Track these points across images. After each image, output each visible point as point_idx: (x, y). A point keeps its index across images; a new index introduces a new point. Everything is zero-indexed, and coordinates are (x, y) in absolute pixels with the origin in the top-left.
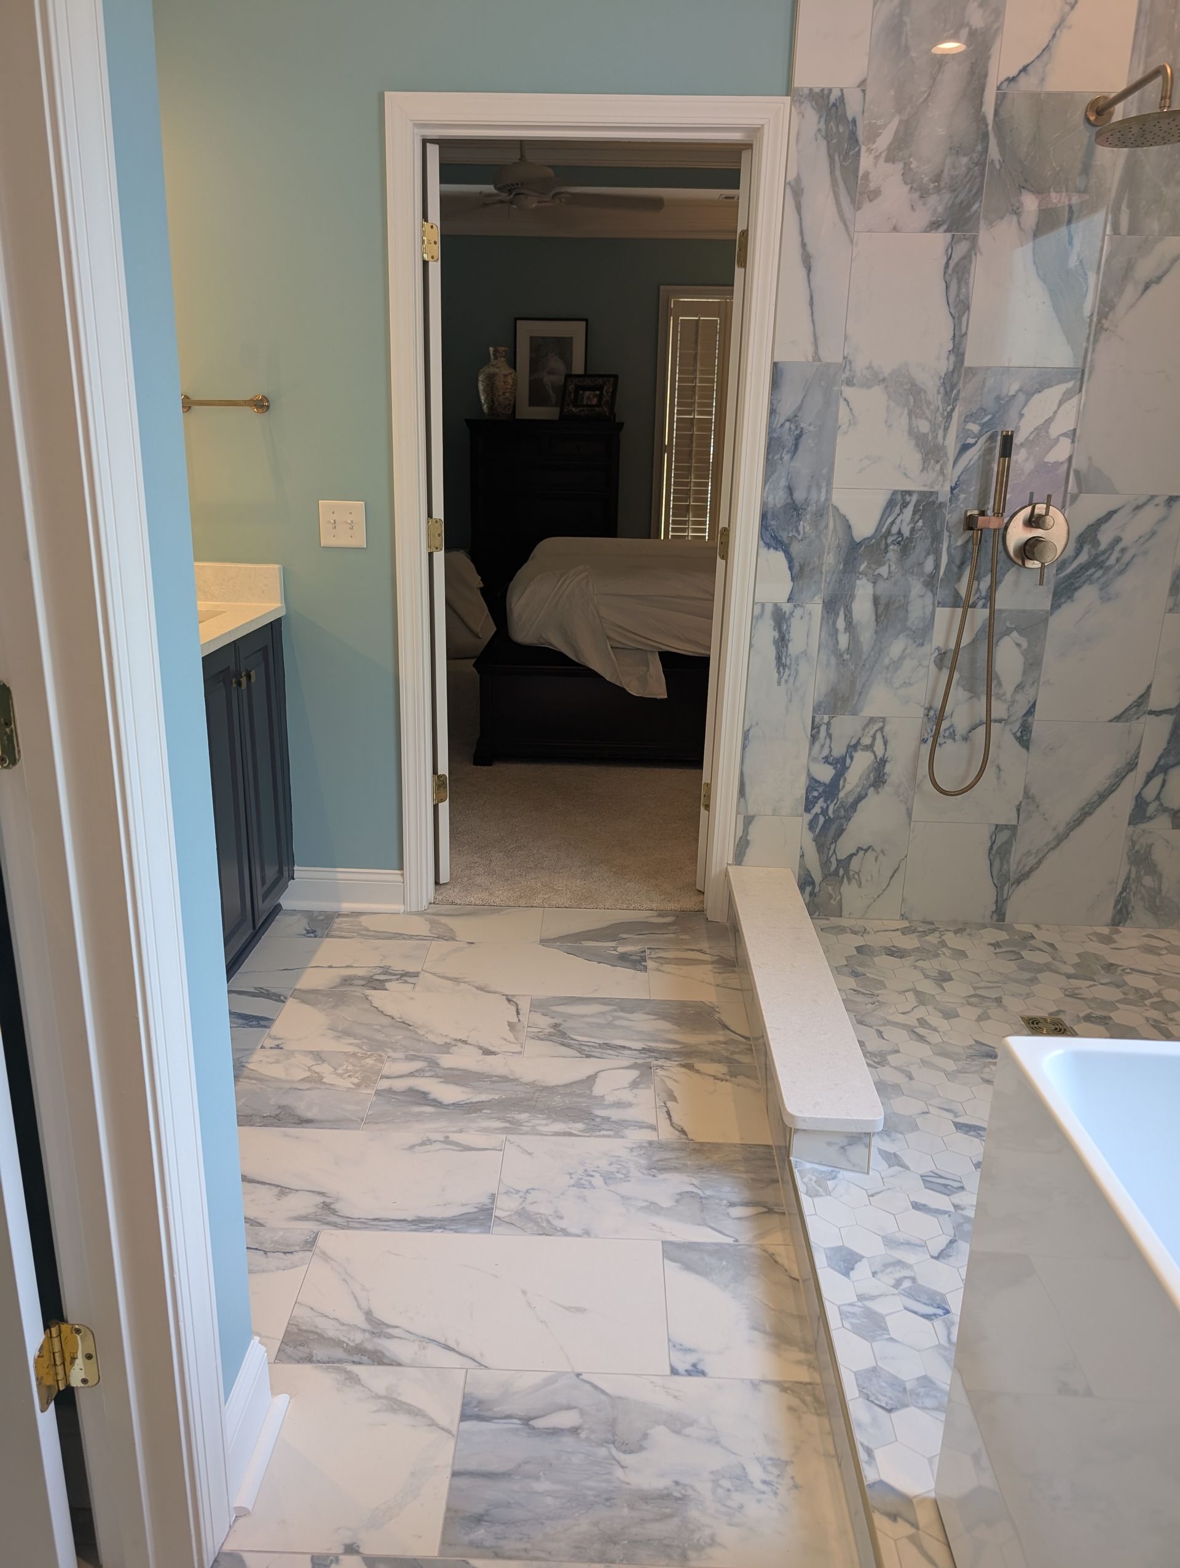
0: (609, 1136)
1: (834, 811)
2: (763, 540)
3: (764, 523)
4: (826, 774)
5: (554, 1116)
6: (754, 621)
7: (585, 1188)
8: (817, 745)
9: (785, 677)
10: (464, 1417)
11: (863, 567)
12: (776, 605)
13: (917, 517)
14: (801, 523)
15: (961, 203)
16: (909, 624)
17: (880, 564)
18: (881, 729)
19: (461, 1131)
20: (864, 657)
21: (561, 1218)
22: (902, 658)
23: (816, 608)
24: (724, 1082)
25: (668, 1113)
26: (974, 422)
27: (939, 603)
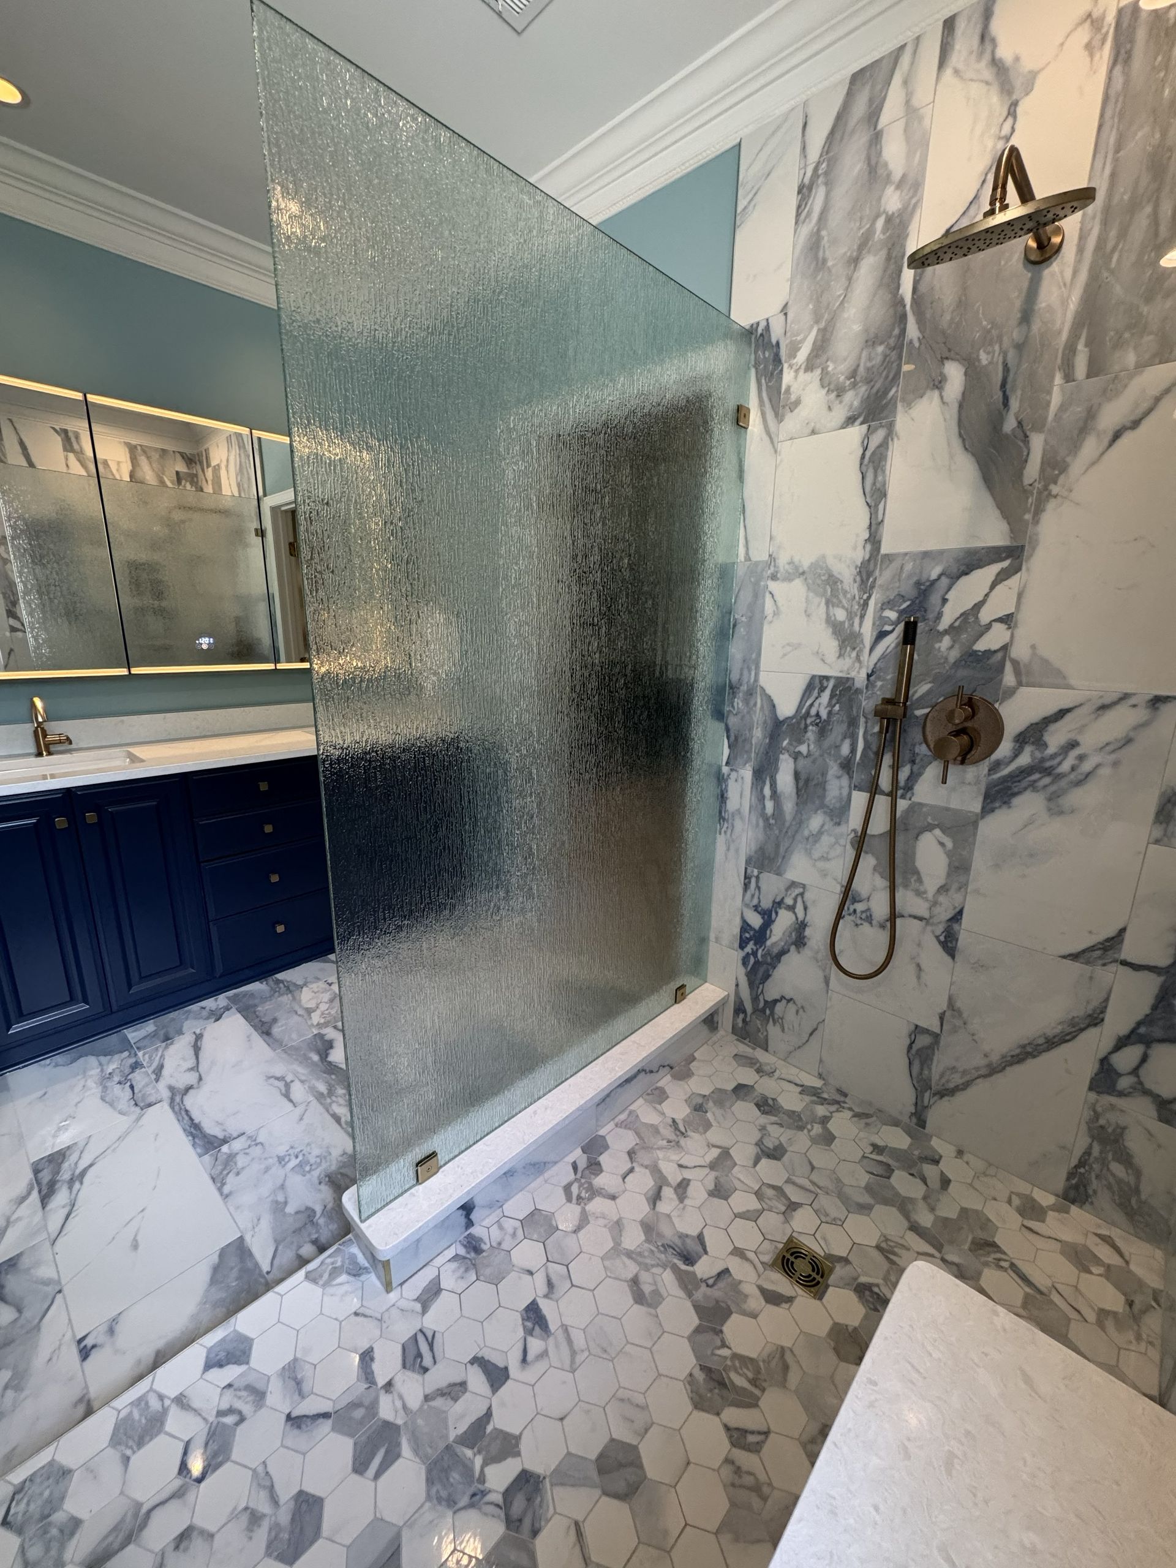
1: (763, 954)
4: (755, 920)
8: (749, 894)
9: (725, 828)
11: (785, 743)
13: (834, 701)
14: (736, 700)
15: (878, 392)
16: (827, 801)
17: (800, 742)
18: (802, 894)
20: (787, 824)
22: (820, 832)
23: (747, 774)
26: (891, 609)
27: (855, 786)
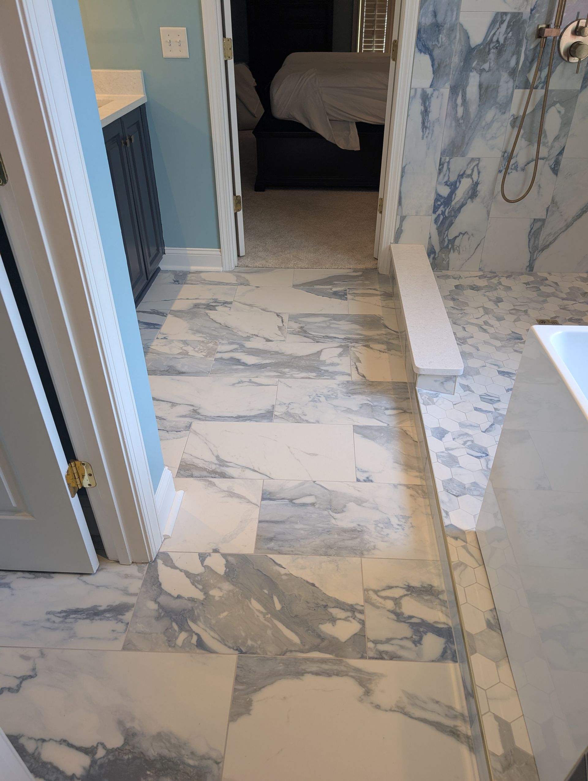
0: (328, 379)
1: (448, 213)
2: (417, 47)
3: (419, 36)
4: (445, 191)
5: (301, 370)
6: (410, 100)
7: (317, 402)
8: (442, 175)
9: (426, 134)
10: (263, 499)
11: (474, 64)
12: (423, 89)
13: (509, 30)
14: (441, 36)
16: (498, 100)
17: (484, 62)
18: (477, 165)
19: (257, 377)
20: (471, 121)
21: (306, 415)
22: (492, 121)
23: (446, 91)
24: (384, 353)
25: (357, 368)
27: (516, 86)
